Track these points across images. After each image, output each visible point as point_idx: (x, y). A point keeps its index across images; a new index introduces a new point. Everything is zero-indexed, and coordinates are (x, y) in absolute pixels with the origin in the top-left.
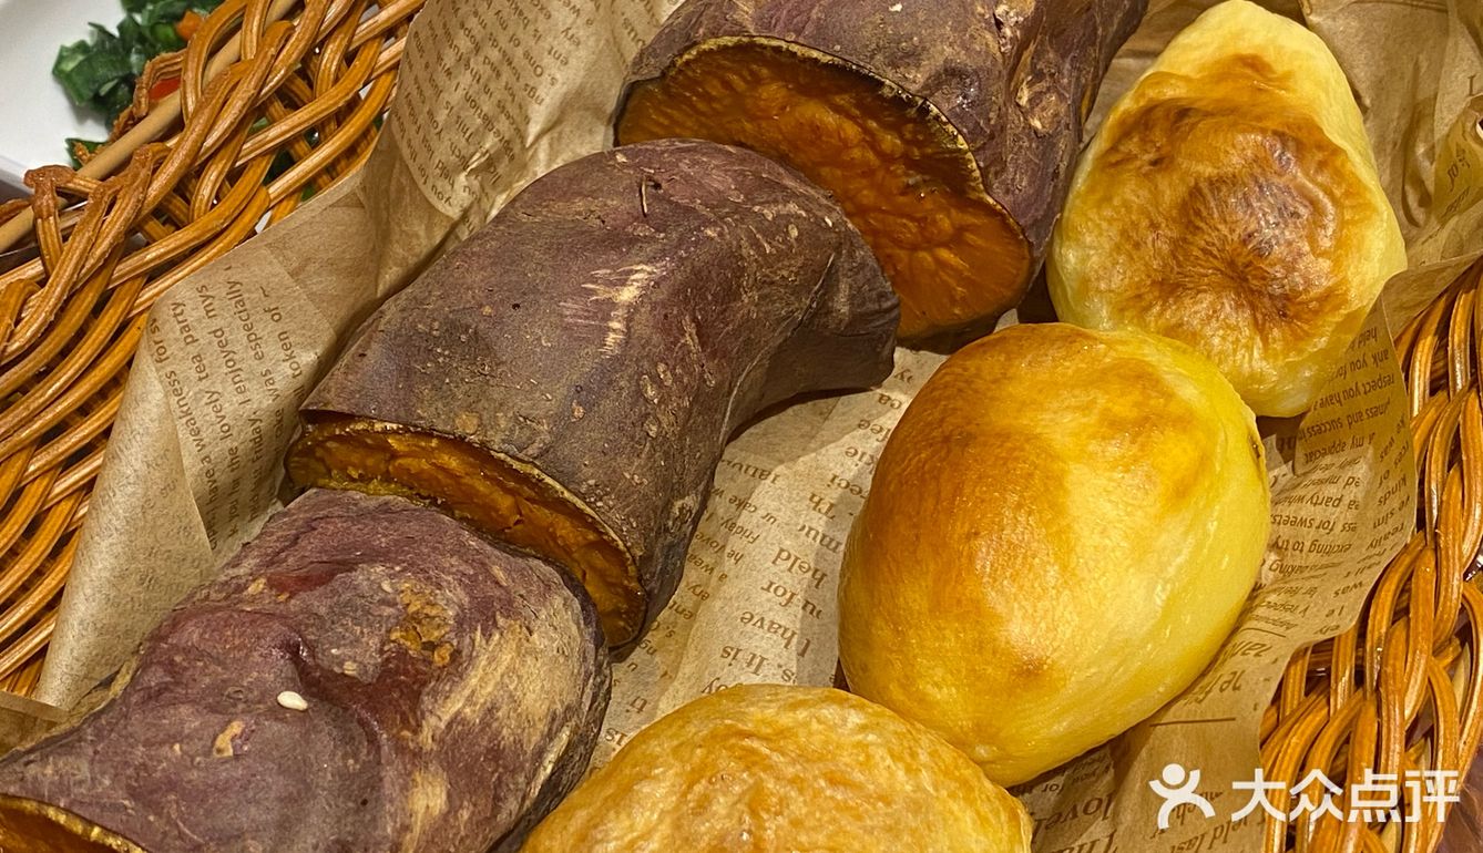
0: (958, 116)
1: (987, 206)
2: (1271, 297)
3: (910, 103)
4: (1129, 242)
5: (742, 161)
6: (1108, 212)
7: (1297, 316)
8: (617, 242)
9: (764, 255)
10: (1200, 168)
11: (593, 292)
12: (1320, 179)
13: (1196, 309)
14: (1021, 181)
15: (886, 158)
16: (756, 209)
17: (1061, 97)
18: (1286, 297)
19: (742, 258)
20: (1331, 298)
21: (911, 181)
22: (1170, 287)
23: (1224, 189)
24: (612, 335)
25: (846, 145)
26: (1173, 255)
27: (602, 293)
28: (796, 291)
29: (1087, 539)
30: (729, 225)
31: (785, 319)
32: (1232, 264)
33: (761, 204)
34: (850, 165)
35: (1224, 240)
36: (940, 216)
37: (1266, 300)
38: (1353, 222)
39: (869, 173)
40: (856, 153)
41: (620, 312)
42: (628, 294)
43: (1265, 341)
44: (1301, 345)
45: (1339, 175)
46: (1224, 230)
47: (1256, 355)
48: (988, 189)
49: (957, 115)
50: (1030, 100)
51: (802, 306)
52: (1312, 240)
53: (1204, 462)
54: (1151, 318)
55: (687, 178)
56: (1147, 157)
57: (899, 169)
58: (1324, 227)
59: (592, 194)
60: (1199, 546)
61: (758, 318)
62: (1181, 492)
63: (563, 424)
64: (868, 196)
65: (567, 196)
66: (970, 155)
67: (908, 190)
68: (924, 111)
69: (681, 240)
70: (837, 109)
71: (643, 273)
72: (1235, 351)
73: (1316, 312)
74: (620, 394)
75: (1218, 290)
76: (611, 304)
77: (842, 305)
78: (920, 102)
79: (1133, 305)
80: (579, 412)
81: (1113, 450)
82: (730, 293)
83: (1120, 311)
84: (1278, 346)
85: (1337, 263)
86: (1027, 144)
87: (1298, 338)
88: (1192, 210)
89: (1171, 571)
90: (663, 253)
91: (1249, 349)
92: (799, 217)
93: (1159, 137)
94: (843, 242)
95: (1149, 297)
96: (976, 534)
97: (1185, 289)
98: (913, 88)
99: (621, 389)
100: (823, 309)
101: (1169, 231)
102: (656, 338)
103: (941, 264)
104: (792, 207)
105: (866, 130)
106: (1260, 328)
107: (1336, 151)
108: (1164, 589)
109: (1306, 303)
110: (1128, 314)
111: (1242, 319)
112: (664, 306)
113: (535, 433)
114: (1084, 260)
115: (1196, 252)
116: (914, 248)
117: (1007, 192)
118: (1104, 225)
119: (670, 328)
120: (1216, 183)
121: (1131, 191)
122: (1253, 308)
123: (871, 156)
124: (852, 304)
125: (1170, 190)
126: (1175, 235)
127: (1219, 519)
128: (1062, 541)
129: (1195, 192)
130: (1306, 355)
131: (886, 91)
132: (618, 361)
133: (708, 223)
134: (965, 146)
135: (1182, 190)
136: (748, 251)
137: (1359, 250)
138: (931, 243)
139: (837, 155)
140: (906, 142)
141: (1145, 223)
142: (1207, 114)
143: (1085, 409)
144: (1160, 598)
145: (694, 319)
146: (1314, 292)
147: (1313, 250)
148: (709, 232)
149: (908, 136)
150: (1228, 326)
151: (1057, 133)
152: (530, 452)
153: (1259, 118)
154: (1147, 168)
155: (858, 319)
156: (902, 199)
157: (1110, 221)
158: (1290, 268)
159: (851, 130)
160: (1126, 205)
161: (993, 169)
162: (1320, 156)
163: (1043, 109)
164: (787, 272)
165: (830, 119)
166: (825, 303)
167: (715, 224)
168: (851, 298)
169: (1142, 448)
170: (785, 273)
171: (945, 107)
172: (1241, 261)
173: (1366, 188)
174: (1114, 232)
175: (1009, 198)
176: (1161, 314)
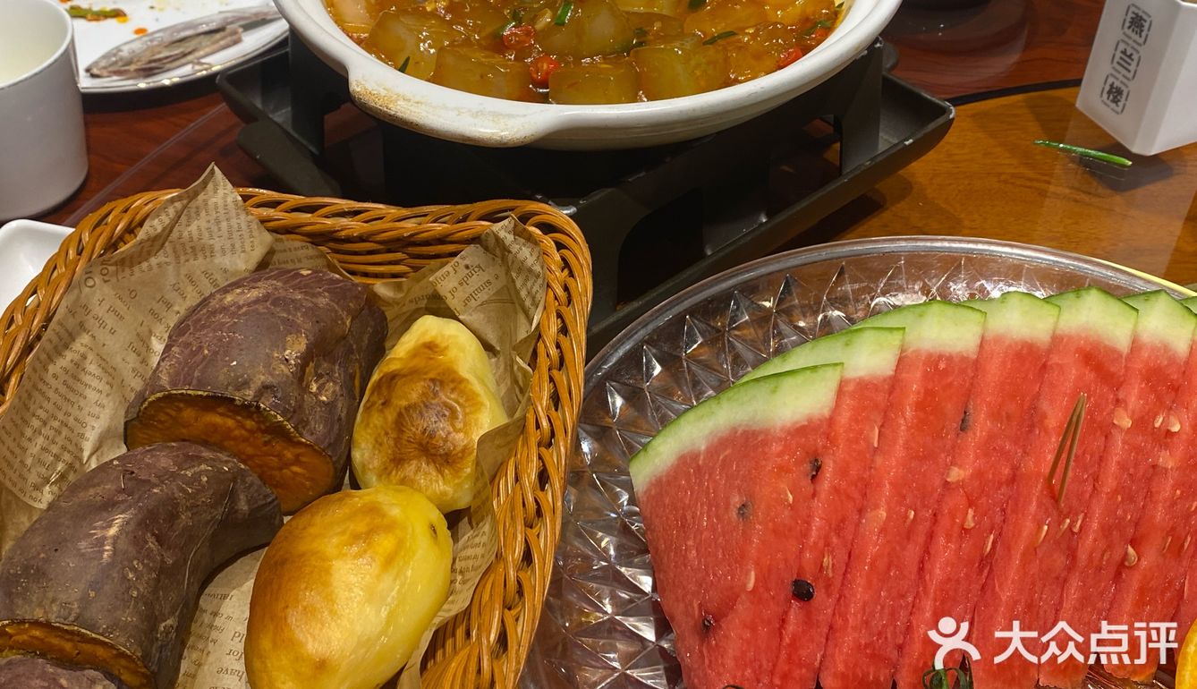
0: (275, 406)
1: (302, 443)
2: (440, 455)
3: (250, 406)
4: (378, 443)
5: (179, 449)
6: (369, 431)
7: (454, 462)
8: (109, 506)
9: (189, 494)
10: (401, 403)
11: (95, 534)
12: (452, 396)
13: (409, 469)
14: (319, 427)
15: (251, 431)
16: (182, 472)
17: (335, 383)
18: (446, 454)
19: (176, 499)
20: (465, 450)
21: (266, 439)
22: (398, 461)
23: (411, 411)
24: (106, 553)
25: (230, 430)
26: (395, 444)
27: (99, 534)
28: (214, 506)
29: (342, 594)
30: (166, 484)
31: (210, 521)
32: (421, 444)
33: (185, 469)
34: (235, 439)
35: (415, 434)
36: (285, 452)
37: (439, 458)
38: (471, 413)
39: (245, 440)
40: (237, 432)
41: (109, 541)
42: (113, 531)
43: (442, 476)
44: (460, 474)
45: (462, 393)
46: (414, 430)
47: (441, 484)
48: (301, 435)
49: (273, 406)
50: (318, 388)
51: (218, 513)
52: (453, 425)
53: (400, 544)
54: (392, 477)
55: (148, 465)
56: (380, 402)
57: (259, 435)
58: (457, 418)
59: (99, 485)
60: (402, 586)
61: (193, 526)
62: (389, 561)
63: (85, 601)
64: (250, 450)
65: (86, 488)
66: (285, 423)
67: (266, 444)
68: (258, 407)
69: (140, 498)
70: (221, 414)
71: (119, 519)
72: (432, 484)
73: (461, 458)
74: (113, 581)
75: (418, 458)
76: (105, 538)
77: (243, 506)
78: (255, 404)
79: (384, 473)
80: (92, 594)
81: (355, 549)
82: (173, 517)
83: (380, 476)
84: (449, 477)
85: (466, 433)
86: (319, 409)
87: (457, 472)
88: (400, 424)
89: (389, 600)
90: (130, 507)
91: (437, 481)
92: (208, 470)
93: (385, 392)
94: (236, 476)
95: (390, 469)
96: (287, 607)
97: (404, 460)
98: (249, 398)
99: (114, 578)
100: (233, 511)
101: (394, 435)
102: (131, 549)
103: (295, 474)
104: (203, 467)
105: (238, 421)
106: (440, 472)
107: (462, 380)
108: (385, 610)
109: (457, 454)
110: (383, 477)
111: (432, 470)
112: (133, 532)
113: (71, 609)
114: (362, 455)
115: (404, 442)
116: (281, 469)
117: (312, 434)
118: (368, 437)
119: (138, 542)
120: (407, 408)
121: (377, 420)
122: (435, 463)
123: (243, 432)
124: (249, 505)
125: (391, 415)
126: (395, 436)
127: (412, 569)
128: (330, 599)
129: (400, 415)
130: (463, 478)
131: (238, 403)
132: (111, 565)
133: (155, 486)
134: (282, 419)
135: (395, 415)
136: (179, 495)
137: (476, 425)
138: (287, 465)
139: (227, 435)
140: (257, 422)
141: (383, 433)
142: (404, 376)
143: (343, 533)
144: (384, 614)
145: (153, 534)
146: (459, 449)
147: (454, 431)
148: (155, 491)
149: (256, 419)
150: (426, 473)
151: (336, 400)
152: (70, 619)
153: (426, 373)
154: (381, 407)
155: (252, 512)
156: (265, 448)
157: (370, 435)
158: (446, 440)
159: (230, 423)
160: (376, 426)
161: (300, 426)
162: (452, 386)
163: (327, 390)
164: (204, 498)
165: (218, 420)
166: (233, 508)
167: (158, 486)
168: (248, 502)
169: (368, 544)
170: (204, 499)
171: (267, 403)
172: (424, 442)
173: (478, 395)
174: (372, 440)
175: (314, 436)
176: (396, 475)
